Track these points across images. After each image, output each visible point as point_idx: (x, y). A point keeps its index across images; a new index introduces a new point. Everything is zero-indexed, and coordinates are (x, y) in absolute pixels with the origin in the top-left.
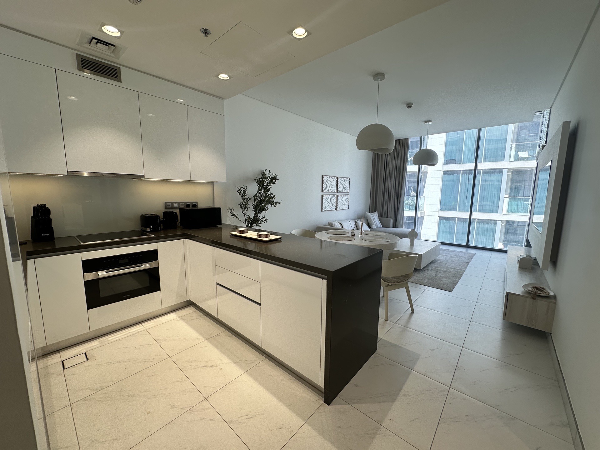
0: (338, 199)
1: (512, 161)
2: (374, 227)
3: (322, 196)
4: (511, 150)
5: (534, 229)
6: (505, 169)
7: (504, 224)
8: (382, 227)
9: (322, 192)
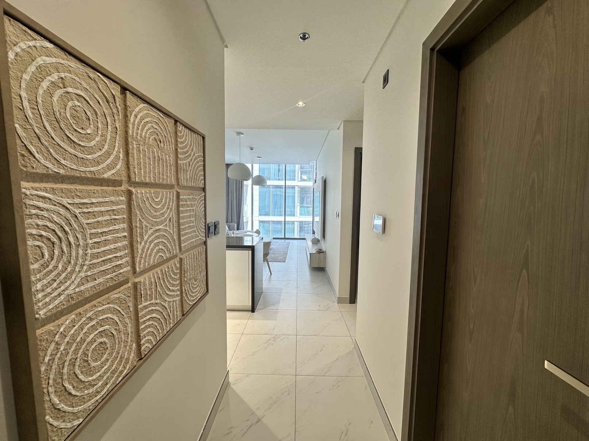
1: (299, 181)
4: (298, 174)
5: (316, 223)
6: (296, 186)
7: (299, 223)
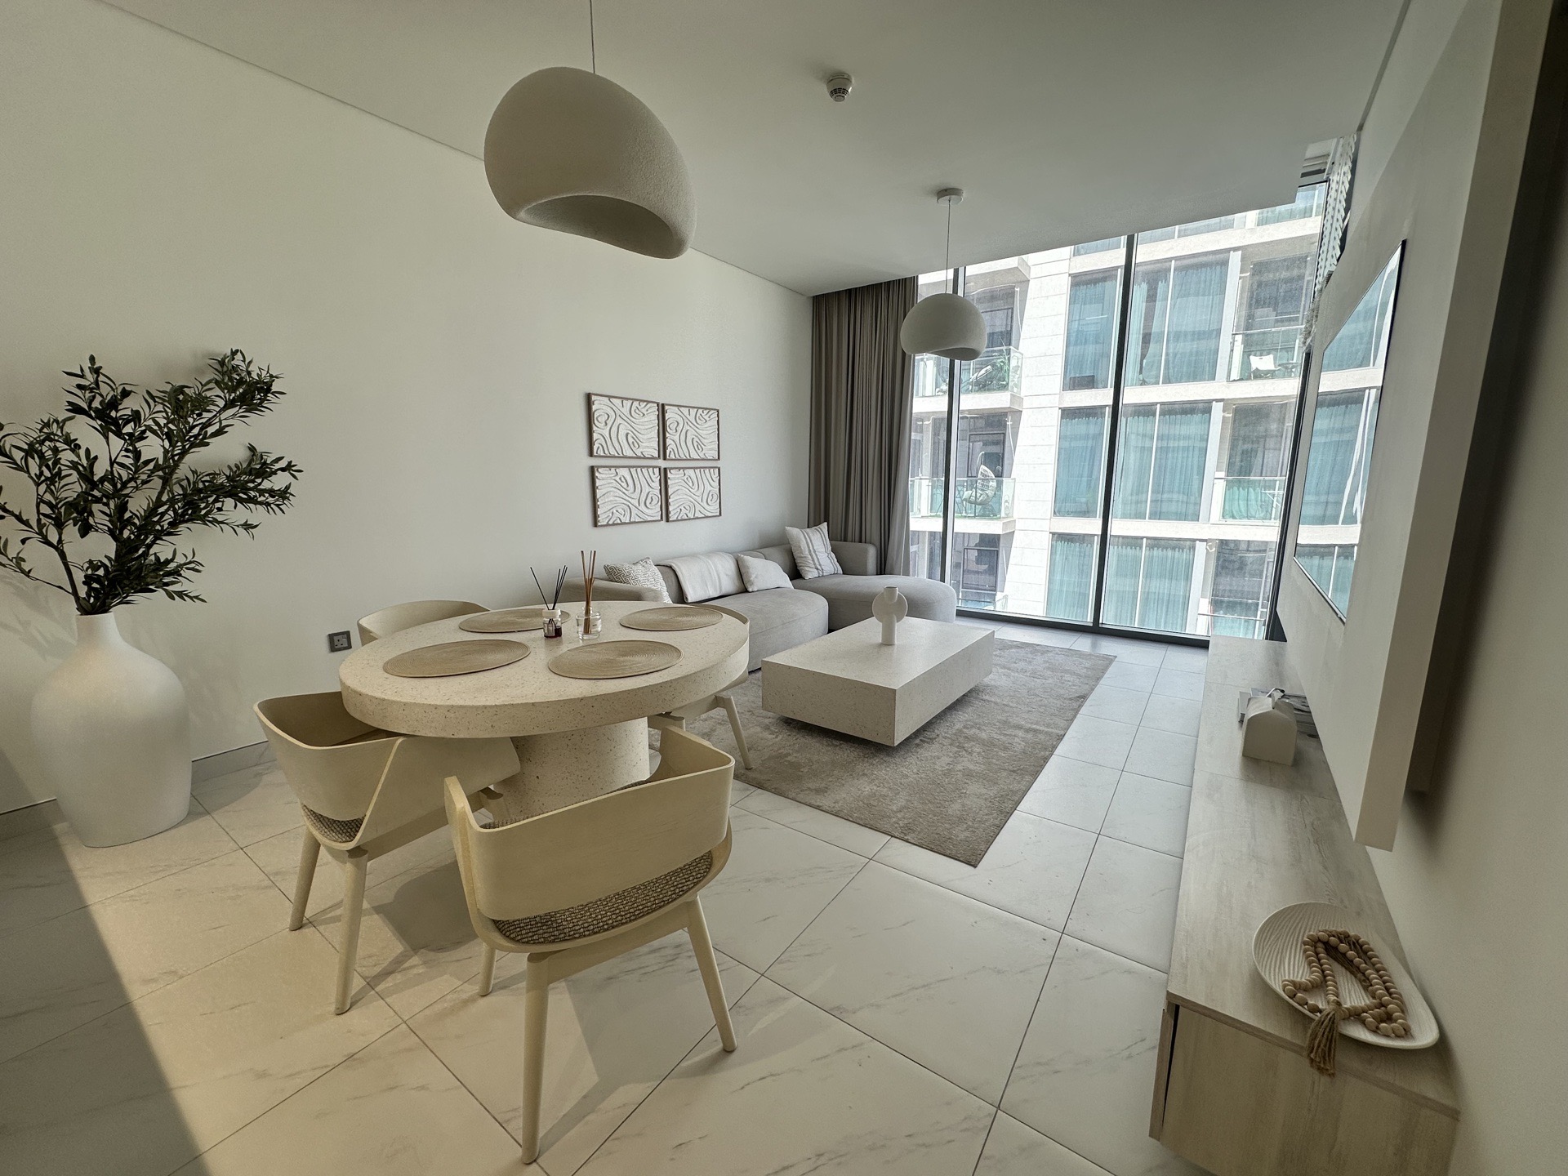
0: (669, 482)
1: (1234, 380)
2: (810, 574)
3: (592, 469)
4: (1232, 350)
6: (1218, 401)
7: (1214, 549)
8: (840, 571)
9: (591, 454)
